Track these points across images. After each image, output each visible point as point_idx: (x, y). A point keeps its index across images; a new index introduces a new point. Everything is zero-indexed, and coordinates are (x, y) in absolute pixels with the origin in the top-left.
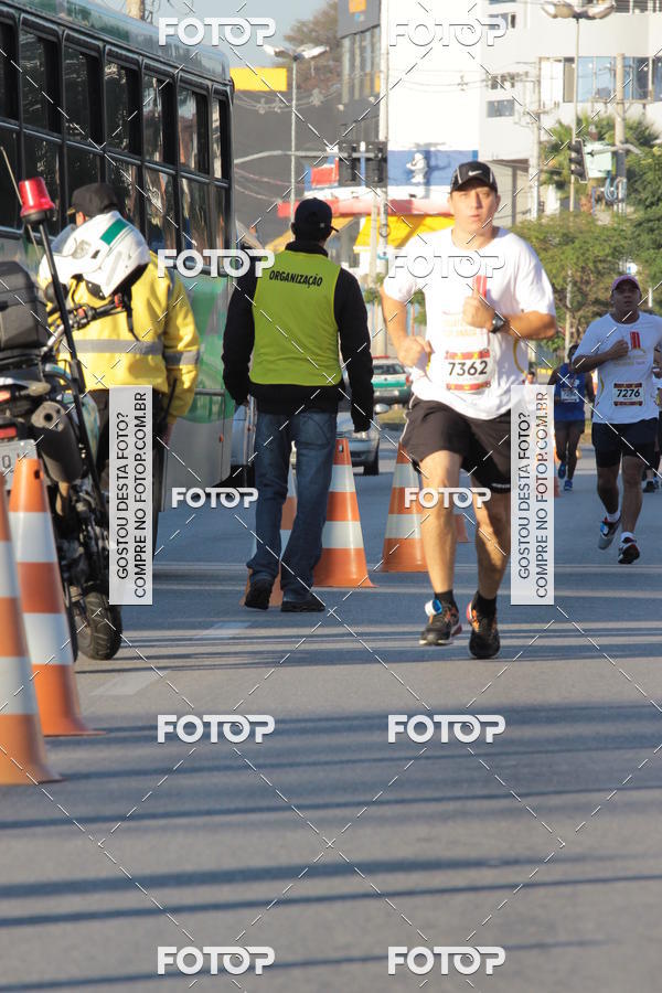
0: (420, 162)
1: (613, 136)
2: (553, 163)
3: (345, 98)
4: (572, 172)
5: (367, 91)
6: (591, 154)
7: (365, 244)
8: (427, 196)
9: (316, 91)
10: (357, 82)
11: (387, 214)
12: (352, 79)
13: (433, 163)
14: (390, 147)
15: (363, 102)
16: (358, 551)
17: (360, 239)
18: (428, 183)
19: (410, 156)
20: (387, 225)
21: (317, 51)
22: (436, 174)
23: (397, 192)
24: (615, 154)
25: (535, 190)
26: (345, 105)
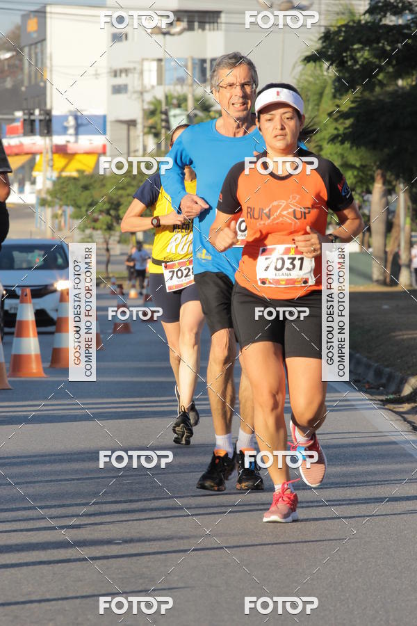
0: (71, 122)
1: (186, 106)
2: (151, 121)
3: (26, 83)
4: (163, 127)
5: (39, 79)
6: (175, 116)
7: (40, 171)
8: (76, 141)
9: (9, 79)
10: (33, 73)
11: (53, 153)
12: (30, 72)
13: (80, 121)
14: (54, 113)
15: (37, 85)
16: (36, 356)
17: (37, 167)
18: (77, 134)
19: (65, 118)
20: (52, 160)
21: (8, 55)
22: (81, 129)
23: (58, 140)
24: (188, 116)
25: (141, 138)
26: (27, 87)
